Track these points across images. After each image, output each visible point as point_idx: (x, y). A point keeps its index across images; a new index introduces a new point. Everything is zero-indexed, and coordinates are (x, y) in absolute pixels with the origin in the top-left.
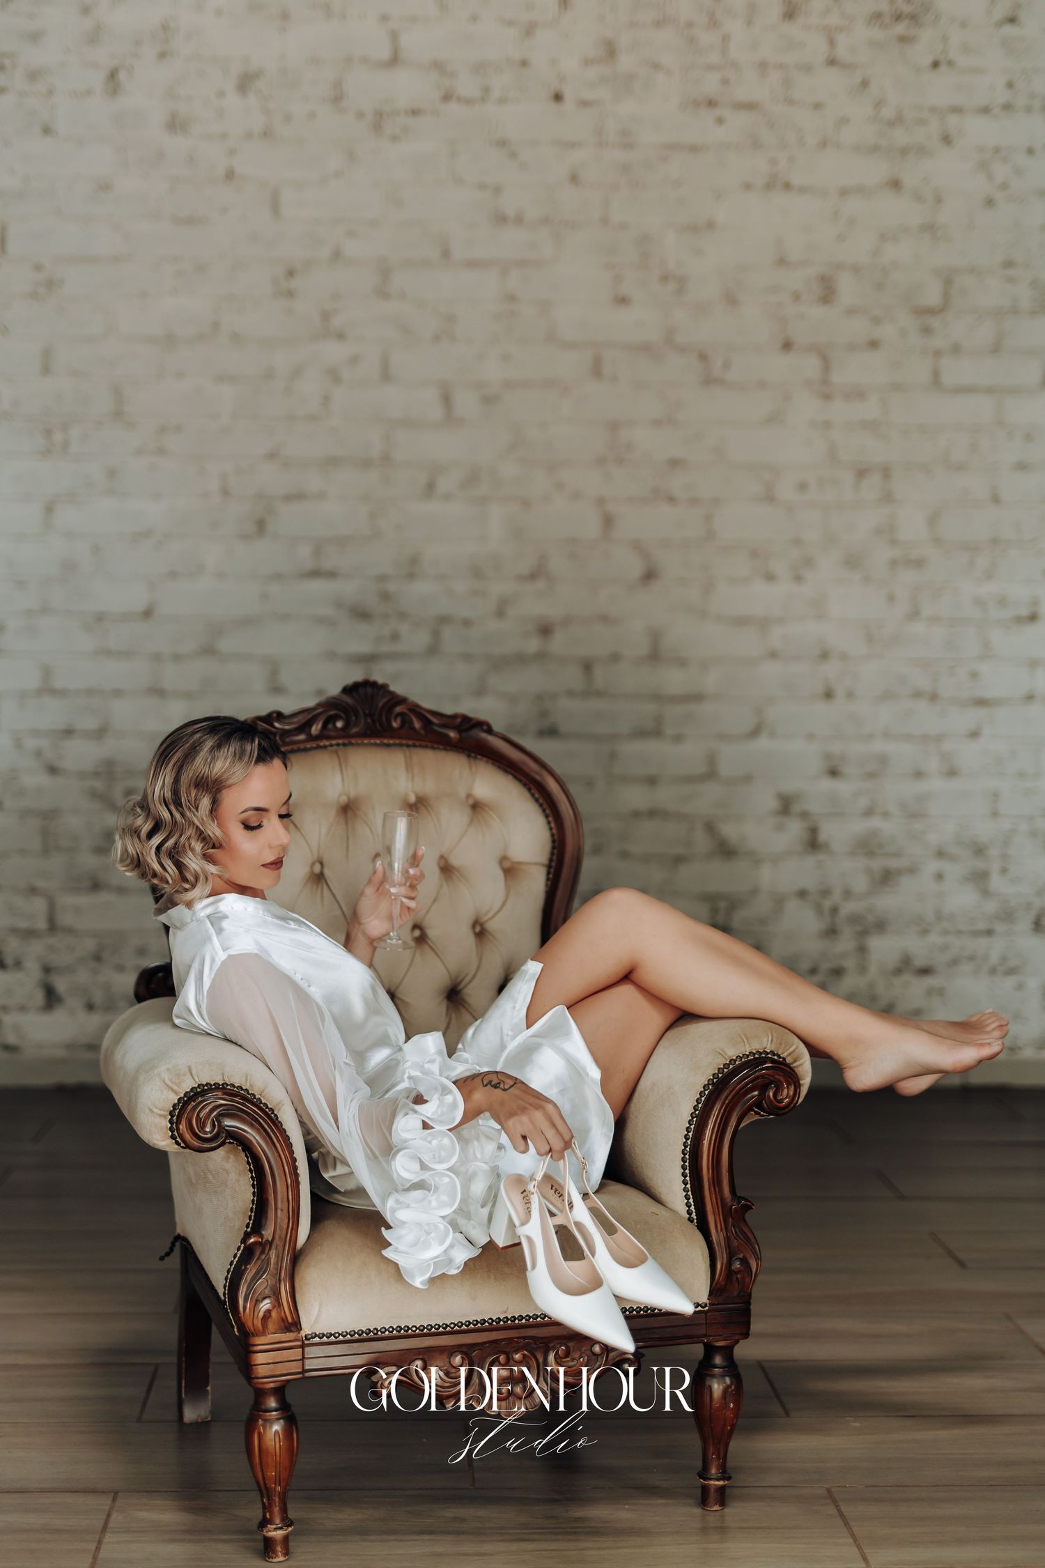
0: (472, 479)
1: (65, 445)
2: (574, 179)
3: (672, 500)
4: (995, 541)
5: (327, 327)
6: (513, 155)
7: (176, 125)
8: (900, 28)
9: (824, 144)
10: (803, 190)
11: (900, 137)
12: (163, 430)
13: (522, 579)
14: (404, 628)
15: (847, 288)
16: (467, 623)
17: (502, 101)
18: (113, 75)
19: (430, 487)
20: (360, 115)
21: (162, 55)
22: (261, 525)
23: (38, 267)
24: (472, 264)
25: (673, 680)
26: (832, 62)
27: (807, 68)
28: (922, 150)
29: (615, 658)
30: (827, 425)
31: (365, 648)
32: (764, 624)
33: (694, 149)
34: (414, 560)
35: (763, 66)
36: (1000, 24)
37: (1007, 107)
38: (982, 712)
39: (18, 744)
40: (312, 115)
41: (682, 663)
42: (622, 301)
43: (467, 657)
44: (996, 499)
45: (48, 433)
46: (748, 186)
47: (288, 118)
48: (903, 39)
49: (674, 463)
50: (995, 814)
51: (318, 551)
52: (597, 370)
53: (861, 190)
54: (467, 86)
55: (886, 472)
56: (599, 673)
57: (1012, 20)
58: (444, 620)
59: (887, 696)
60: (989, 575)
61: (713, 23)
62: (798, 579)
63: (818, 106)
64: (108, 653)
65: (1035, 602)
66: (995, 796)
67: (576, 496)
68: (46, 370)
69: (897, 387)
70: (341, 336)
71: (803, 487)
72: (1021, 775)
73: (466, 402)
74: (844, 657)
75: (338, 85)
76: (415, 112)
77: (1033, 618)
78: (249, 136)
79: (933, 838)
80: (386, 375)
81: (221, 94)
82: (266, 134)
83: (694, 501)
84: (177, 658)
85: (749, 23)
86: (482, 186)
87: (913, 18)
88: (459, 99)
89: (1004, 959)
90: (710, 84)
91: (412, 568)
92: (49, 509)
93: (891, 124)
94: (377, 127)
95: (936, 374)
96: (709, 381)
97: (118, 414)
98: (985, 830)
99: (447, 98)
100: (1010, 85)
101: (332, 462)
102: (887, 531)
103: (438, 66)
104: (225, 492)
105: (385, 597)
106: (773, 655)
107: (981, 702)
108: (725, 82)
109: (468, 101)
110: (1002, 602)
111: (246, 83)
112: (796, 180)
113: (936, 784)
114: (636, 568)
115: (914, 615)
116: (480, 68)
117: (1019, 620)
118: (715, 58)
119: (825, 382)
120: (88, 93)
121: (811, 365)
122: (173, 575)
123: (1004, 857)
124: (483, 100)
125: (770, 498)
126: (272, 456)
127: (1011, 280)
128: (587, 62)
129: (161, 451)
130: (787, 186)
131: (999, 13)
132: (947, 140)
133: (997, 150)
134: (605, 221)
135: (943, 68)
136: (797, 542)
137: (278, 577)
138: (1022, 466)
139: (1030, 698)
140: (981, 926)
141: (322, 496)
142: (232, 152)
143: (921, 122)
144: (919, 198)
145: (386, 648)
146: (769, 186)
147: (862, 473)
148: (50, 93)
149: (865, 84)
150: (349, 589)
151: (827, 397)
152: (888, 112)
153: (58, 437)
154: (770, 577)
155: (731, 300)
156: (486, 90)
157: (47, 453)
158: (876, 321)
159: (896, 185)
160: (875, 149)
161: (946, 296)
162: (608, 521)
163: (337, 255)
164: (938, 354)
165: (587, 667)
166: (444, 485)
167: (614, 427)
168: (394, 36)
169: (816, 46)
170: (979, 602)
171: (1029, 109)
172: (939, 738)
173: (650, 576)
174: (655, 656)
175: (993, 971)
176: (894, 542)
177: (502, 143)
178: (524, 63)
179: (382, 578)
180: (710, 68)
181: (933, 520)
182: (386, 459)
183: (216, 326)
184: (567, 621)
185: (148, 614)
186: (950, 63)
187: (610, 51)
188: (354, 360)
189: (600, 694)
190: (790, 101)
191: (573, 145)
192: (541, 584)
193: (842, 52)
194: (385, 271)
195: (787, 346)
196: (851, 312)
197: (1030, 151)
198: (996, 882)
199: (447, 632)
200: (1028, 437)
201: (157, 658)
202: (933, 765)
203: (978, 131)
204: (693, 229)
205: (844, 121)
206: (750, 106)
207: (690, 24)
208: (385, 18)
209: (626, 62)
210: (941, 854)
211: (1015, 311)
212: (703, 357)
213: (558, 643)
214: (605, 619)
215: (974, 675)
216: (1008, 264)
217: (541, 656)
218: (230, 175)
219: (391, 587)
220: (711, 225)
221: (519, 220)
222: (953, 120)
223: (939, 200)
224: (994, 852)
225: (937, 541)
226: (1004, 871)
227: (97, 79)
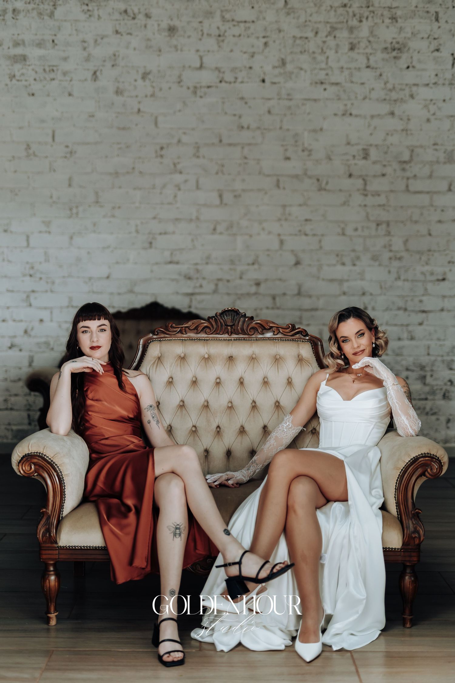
0: (231, 226)
1: (77, 214)
2: (269, 112)
3: (306, 235)
4: (429, 251)
5: (176, 169)
6: (246, 103)
7: (118, 92)
8: (394, 54)
9: (364, 98)
10: (356, 116)
11: (394, 95)
12: (114, 208)
13: (249, 264)
14: (204, 283)
15: (373, 152)
16: (228, 281)
17: (242, 82)
18: (95, 73)
19: (215, 229)
20: (188, 88)
21: (113, 66)
22: (151, 243)
23: (67, 147)
24: (230, 145)
25: (306, 303)
26: (368, 67)
27: (359, 69)
28: (402, 100)
29: (284, 294)
30: (365, 206)
31: (190, 291)
32: (341, 281)
33: (315, 100)
34: (208, 257)
35: (342, 68)
36: (432, 52)
37: (435, 83)
38: (424, 315)
39: (60, 326)
40: (170, 88)
41: (310, 296)
42: (288, 159)
43: (228, 294)
44: (430, 235)
45: (71, 209)
46: (335, 115)
47: (161, 89)
48: (395, 58)
49: (306, 220)
50: (428, 354)
51: (172, 254)
52: (278, 186)
53: (379, 115)
54: (228, 77)
55: (388, 224)
56: (278, 299)
57: (438, 50)
58: (219, 280)
59: (387, 309)
60: (427, 264)
61: (323, 52)
62: (354, 265)
63: (363, 84)
64: (94, 292)
65: (445, 273)
66: (429, 348)
67: (270, 233)
68: (70, 185)
69: (392, 191)
70: (181, 173)
71: (356, 230)
72: (439, 339)
73: (228, 197)
74: (371, 294)
75: (180, 76)
76: (209, 87)
77: (444, 279)
78: (146, 96)
79: (404, 363)
80: (198, 188)
81: (136, 80)
82: (153, 95)
83: (314, 235)
84: (119, 294)
85: (337, 52)
86: (235, 115)
87: (399, 49)
88: (226, 82)
89: (431, 409)
90: (322, 76)
91: (208, 260)
92: (71, 238)
93: (390, 90)
94: (195, 93)
95: (407, 186)
96: (320, 189)
97: (97, 202)
98: (425, 360)
99: (221, 82)
100: (437, 75)
101: (177, 219)
102: (388, 247)
103: (218, 69)
104: (137, 232)
105: (198, 271)
106: (344, 293)
107: (424, 312)
108: (327, 74)
109: (230, 83)
110: (432, 274)
111: (145, 76)
112: (354, 112)
113: (406, 343)
114: (293, 261)
115: (398, 278)
116: (233, 70)
117: (438, 280)
118: (323, 66)
119: (365, 190)
120: (86, 80)
121: (359, 183)
122: (117, 263)
123: (432, 370)
124: (235, 82)
125: (344, 234)
126: (154, 218)
127: (436, 150)
128: (274, 67)
129: (113, 216)
130: (351, 114)
131: (432, 48)
132: (412, 96)
133: (431, 100)
134: (281, 128)
135: (410, 69)
136: (354, 251)
137: (157, 264)
138: (440, 222)
139: (442, 310)
140: (423, 396)
141: (174, 233)
142: (139, 103)
143: (401, 90)
144: (401, 119)
145: (197, 291)
146: (344, 115)
147: (378, 225)
148: (71, 81)
149: (381, 75)
150: (184, 268)
151: (366, 195)
152: (389, 86)
153: (74, 211)
154: (343, 264)
155: (329, 158)
156: (236, 78)
157: (70, 217)
158: (385, 166)
159: (392, 114)
160: (385, 100)
161: (411, 156)
162: (282, 242)
163: (179, 141)
164: (408, 179)
165: (274, 298)
166: (219, 229)
167: (284, 206)
168: (201, 58)
169: (362, 61)
170: (423, 273)
171: (444, 84)
172: (407, 325)
173: (297, 263)
174: (299, 294)
175: (427, 414)
176: (391, 251)
177: (242, 98)
178: (251, 68)
179: (196, 264)
180: (321, 69)
181: (406, 242)
182: (198, 219)
183: (133, 168)
184: (266, 280)
185: (108, 277)
186: (413, 67)
187: (284, 63)
188: (186, 181)
189: (278, 308)
190: (352, 82)
191: (269, 99)
192: (256, 266)
193: (372, 63)
194: (198, 148)
195: (350, 176)
196: (374, 163)
197: (444, 101)
198: (429, 380)
199: (220, 284)
200: (443, 211)
201: (112, 294)
202: (405, 335)
203: (424, 93)
204: (315, 131)
205: (373, 89)
206: (337, 84)
207: (314, 53)
208: (198, 51)
209: (289, 67)
210: (407, 369)
211: (438, 162)
212: (318, 180)
213: (262, 289)
214: (280, 280)
215: (421, 301)
216: (435, 144)
217: (256, 294)
218: (139, 110)
219: (199, 267)
220: (321, 129)
221: (248, 128)
222: (414, 89)
223: (409, 120)
224: (428, 369)
225: (407, 250)
226: (432, 376)
227: (89, 75)
